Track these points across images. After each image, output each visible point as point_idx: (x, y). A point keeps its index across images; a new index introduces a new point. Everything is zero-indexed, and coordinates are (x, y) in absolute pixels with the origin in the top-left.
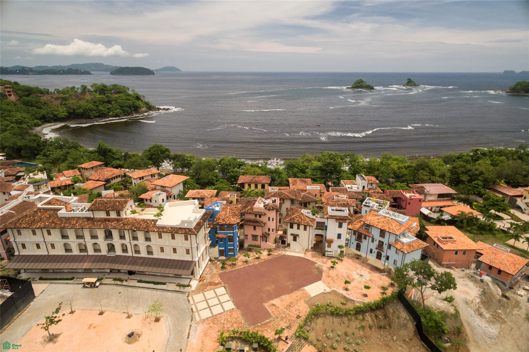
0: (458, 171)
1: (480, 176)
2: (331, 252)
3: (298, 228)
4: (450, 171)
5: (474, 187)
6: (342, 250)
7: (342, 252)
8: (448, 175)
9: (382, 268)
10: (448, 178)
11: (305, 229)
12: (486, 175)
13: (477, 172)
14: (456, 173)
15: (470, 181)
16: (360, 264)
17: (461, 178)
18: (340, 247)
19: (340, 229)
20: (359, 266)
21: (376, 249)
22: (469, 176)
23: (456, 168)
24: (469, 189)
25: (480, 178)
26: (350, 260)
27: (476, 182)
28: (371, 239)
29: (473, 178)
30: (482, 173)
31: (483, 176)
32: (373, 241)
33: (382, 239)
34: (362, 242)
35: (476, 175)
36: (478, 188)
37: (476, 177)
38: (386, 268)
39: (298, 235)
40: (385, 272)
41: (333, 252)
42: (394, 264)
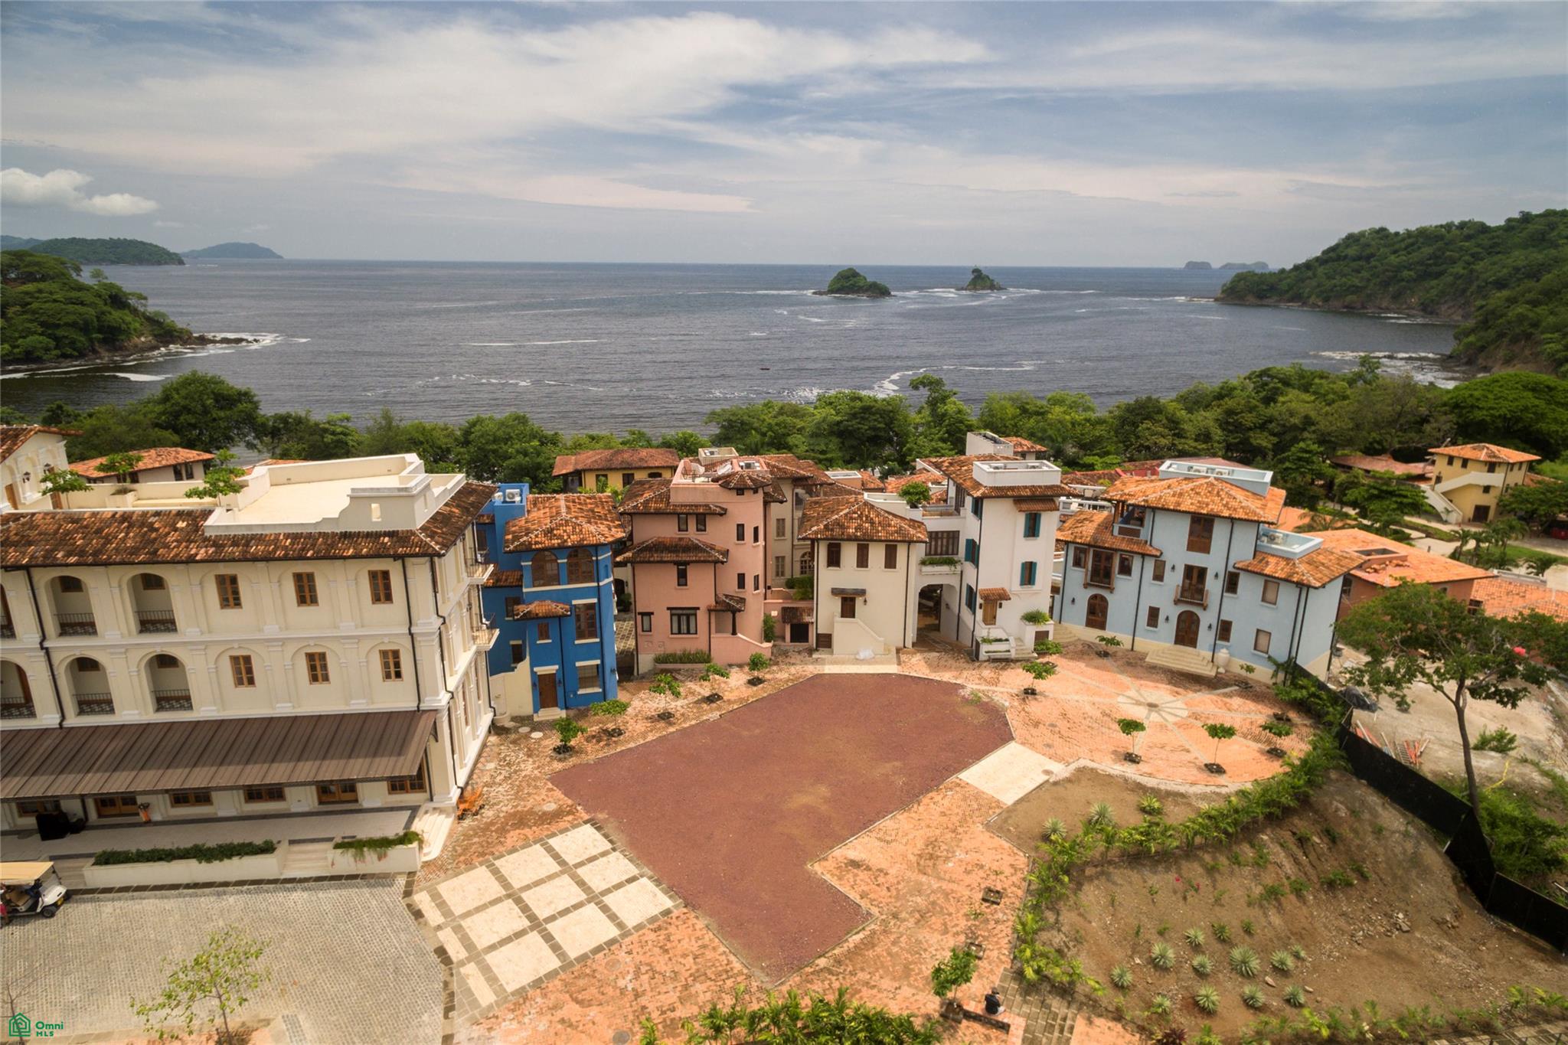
0: (1244, 422)
1: (1304, 429)
2: (1000, 640)
3: (862, 561)
4: (1220, 426)
5: (1300, 459)
6: (1042, 628)
7: (1041, 636)
8: (1217, 434)
9: (1209, 671)
10: (1219, 442)
11: (890, 562)
12: (1323, 425)
13: (1295, 421)
14: (1238, 427)
15: (1280, 448)
16: (1122, 672)
17: (1254, 442)
18: (1033, 618)
19: (1032, 543)
20: (1125, 679)
21: (1177, 602)
22: (1274, 435)
23: (1237, 414)
24: (1287, 469)
25: (1306, 435)
26: (1082, 665)
27: (1302, 445)
28: (1150, 566)
29: (1288, 437)
30: (1308, 421)
31: (1313, 428)
32: (1159, 577)
33: (1197, 559)
34: (1111, 590)
35: (1295, 427)
36: (1313, 462)
37: (1293, 434)
38: (1221, 670)
39: (862, 592)
40: (1227, 685)
41: (1011, 639)
42: (1255, 649)
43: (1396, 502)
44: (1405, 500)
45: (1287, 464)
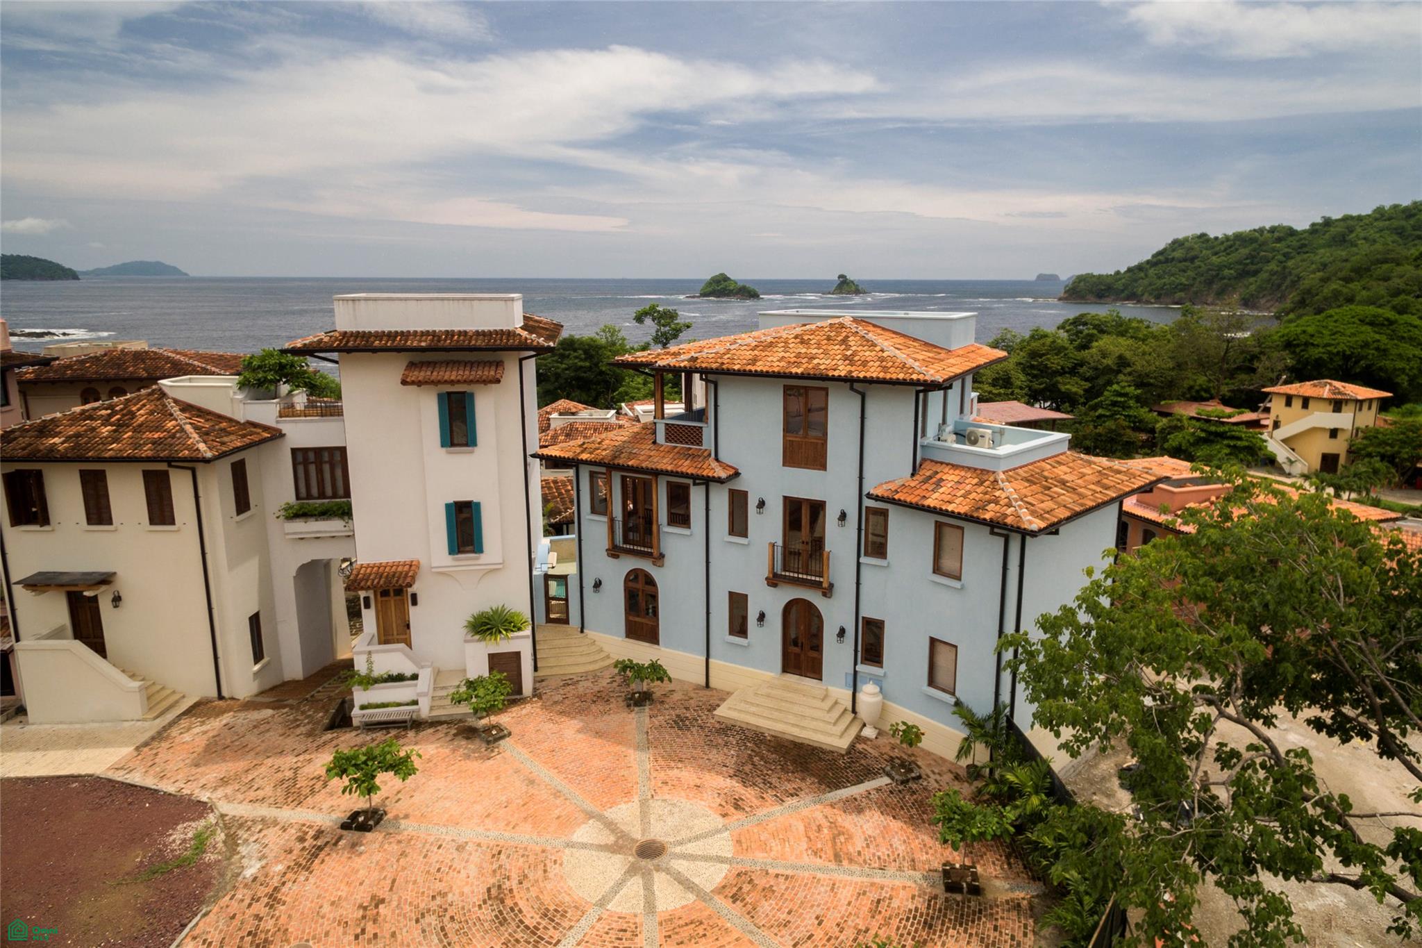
0: (1050, 365)
1: (1119, 372)
2: (400, 678)
3: (98, 512)
4: (1023, 370)
5: (1114, 404)
6: (504, 645)
7: (505, 664)
8: (1020, 378)
9: (836, 738)
10: (1021, 388)
11: (161, 512)
12: (1139, 365)
13: (1108, 362)
14: (1044, 371)
15: (1092, 393)
16: (649, 744)
17: (1063, 388)
18: (485, 625)
19: (459, 460)
20: (639, 762)
21: (774, 580)
22: (1086, 380)
23: (1041, 356)
24: (1099, 417)
25: (1121, 377)
26: (570, 728)
27: (1115, 387)
28: (721, 502)
29: (1101, 381)
30: (1123, 362)
31: (1129, 369)
32: (738, 526)
33: (805, 484)
34: (659, 559)
35: (1108, 370)
36: (1130, 407)
37: (1106, 378)
38: (869, 732)
39: (106, 580)
40: (868, 773)
41: (425, 676)
42: (932, 682)
43: (1229, 446)
44: (1239, 443)
45: (1100, 411)
